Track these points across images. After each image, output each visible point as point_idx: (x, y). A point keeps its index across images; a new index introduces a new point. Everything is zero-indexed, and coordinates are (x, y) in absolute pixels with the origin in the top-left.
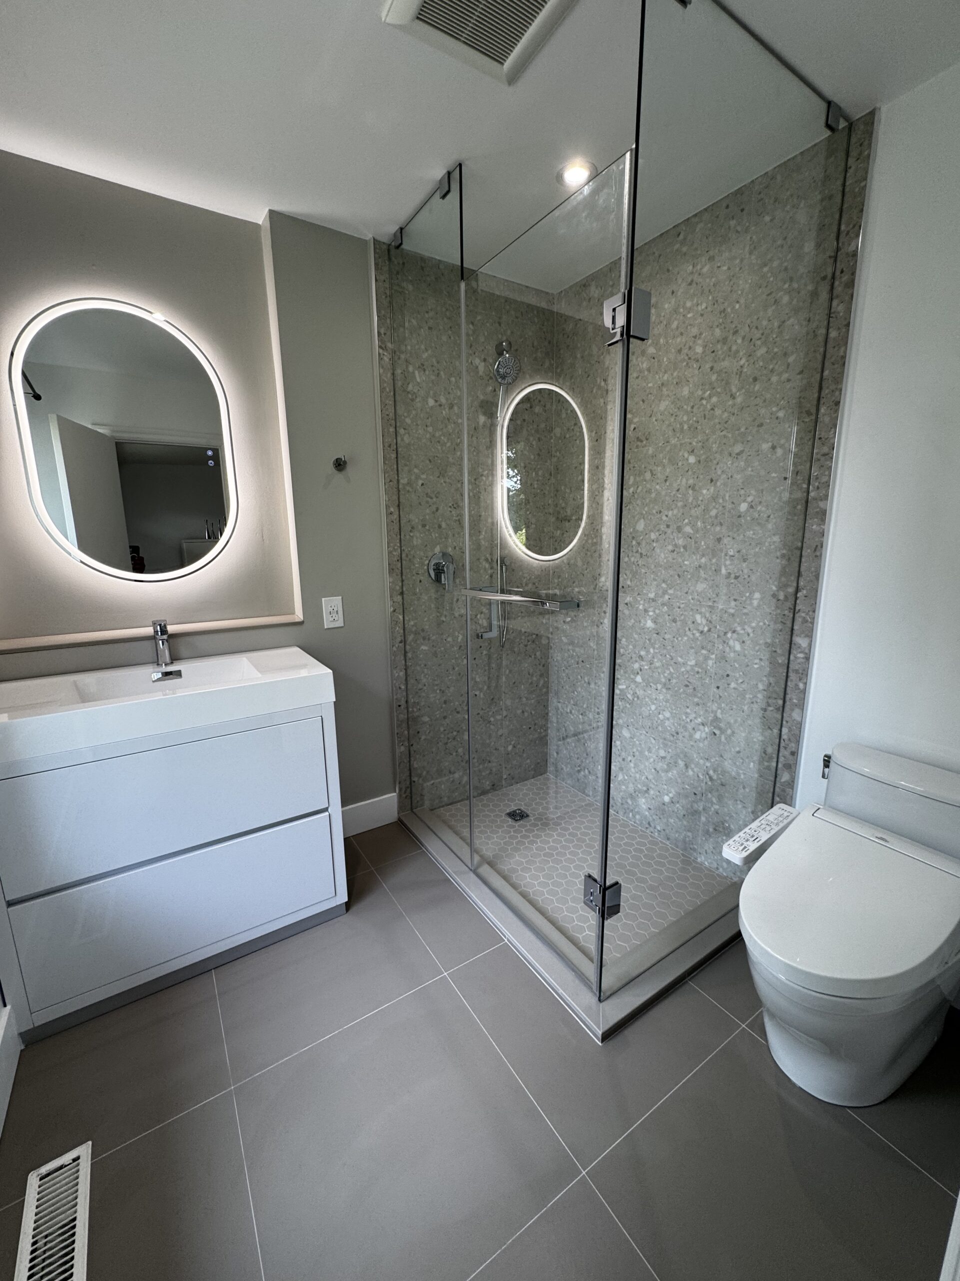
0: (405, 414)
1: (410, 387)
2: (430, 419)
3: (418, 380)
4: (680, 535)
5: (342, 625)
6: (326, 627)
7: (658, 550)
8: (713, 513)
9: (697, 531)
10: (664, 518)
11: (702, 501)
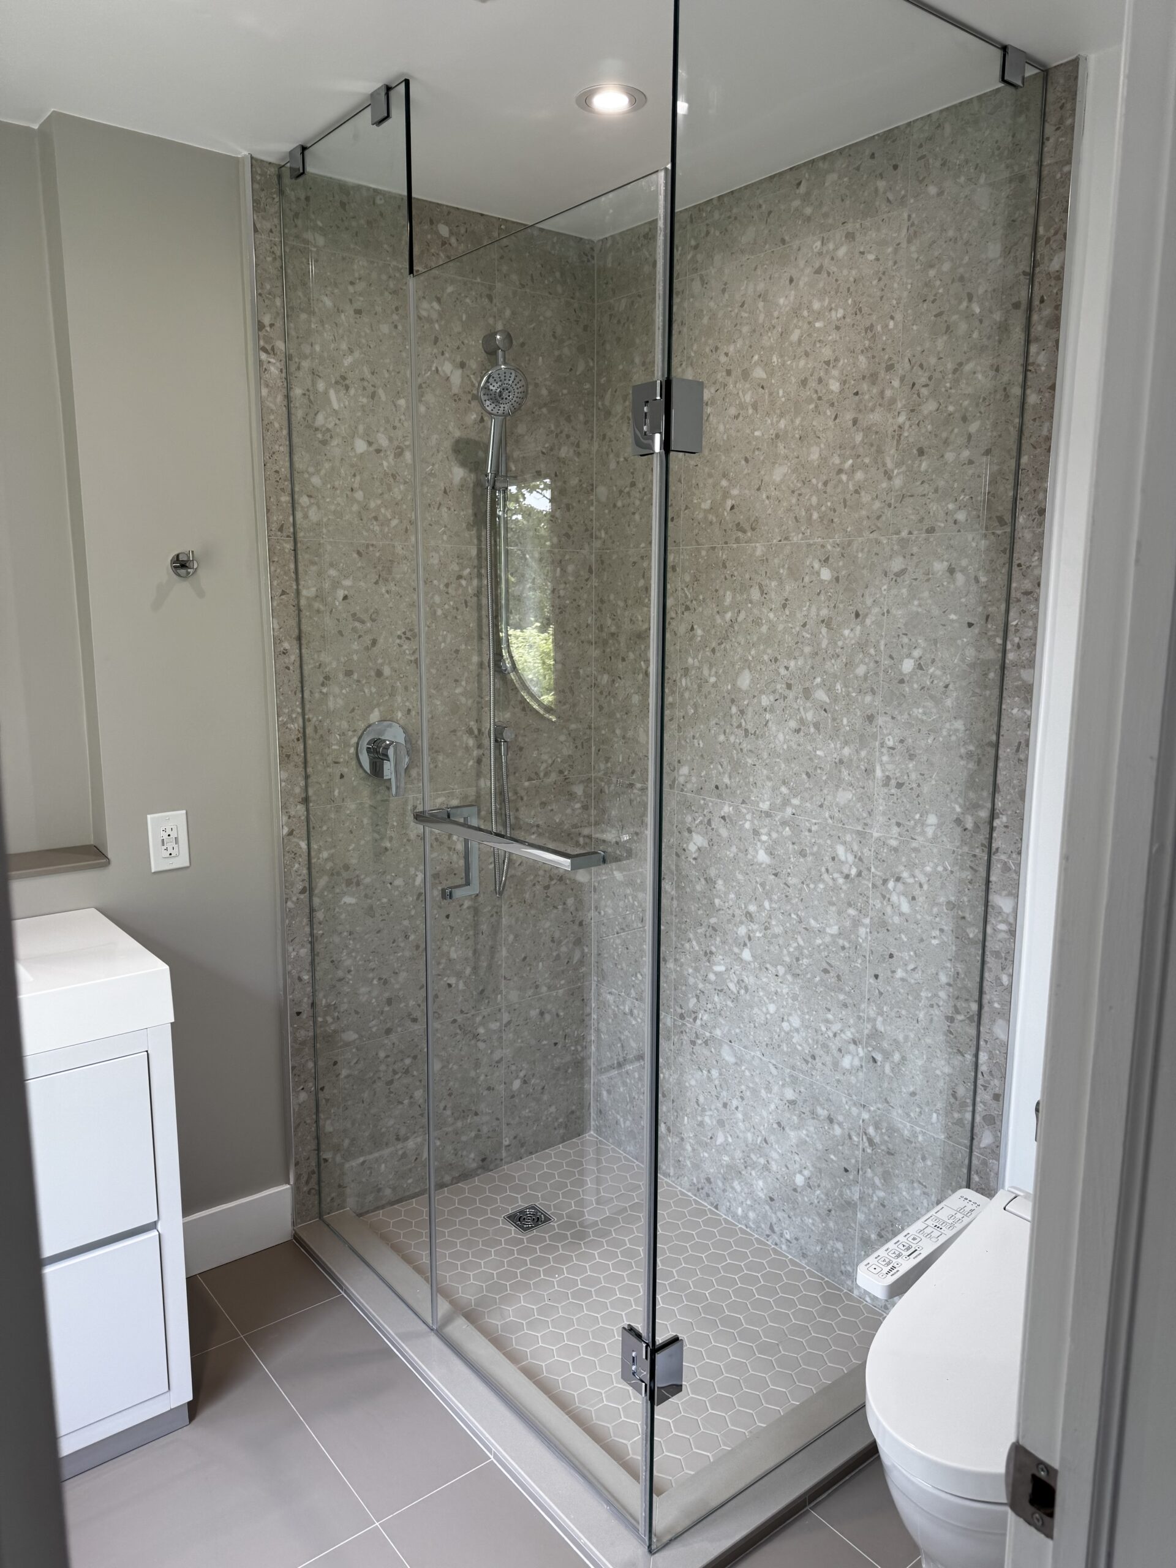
0: (311, 470)
1: (320, 420)
2: (358, 478)
3: (336, 406)
4: (808, 704)
5: (187, 864)
6: (153, 871)
7: (773, 727)
8: (861, 670)
9: (835, 699)
10: (783, 671)
11: (842, 648)
